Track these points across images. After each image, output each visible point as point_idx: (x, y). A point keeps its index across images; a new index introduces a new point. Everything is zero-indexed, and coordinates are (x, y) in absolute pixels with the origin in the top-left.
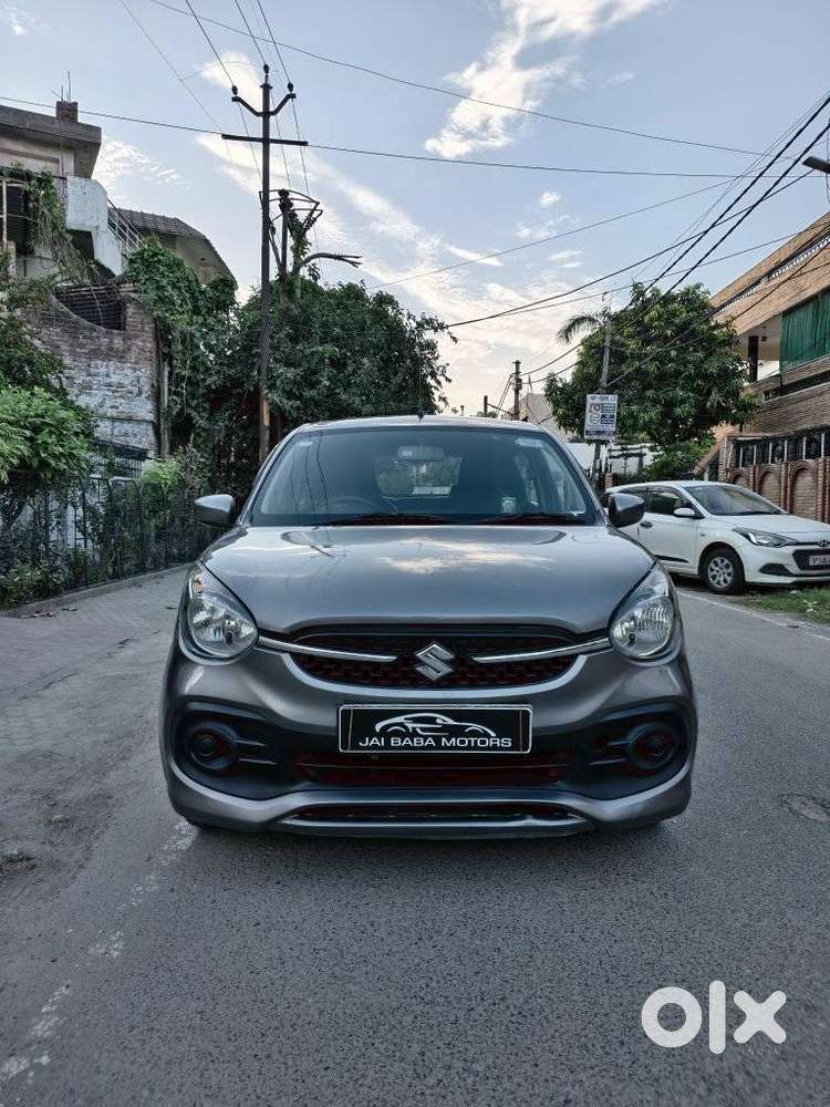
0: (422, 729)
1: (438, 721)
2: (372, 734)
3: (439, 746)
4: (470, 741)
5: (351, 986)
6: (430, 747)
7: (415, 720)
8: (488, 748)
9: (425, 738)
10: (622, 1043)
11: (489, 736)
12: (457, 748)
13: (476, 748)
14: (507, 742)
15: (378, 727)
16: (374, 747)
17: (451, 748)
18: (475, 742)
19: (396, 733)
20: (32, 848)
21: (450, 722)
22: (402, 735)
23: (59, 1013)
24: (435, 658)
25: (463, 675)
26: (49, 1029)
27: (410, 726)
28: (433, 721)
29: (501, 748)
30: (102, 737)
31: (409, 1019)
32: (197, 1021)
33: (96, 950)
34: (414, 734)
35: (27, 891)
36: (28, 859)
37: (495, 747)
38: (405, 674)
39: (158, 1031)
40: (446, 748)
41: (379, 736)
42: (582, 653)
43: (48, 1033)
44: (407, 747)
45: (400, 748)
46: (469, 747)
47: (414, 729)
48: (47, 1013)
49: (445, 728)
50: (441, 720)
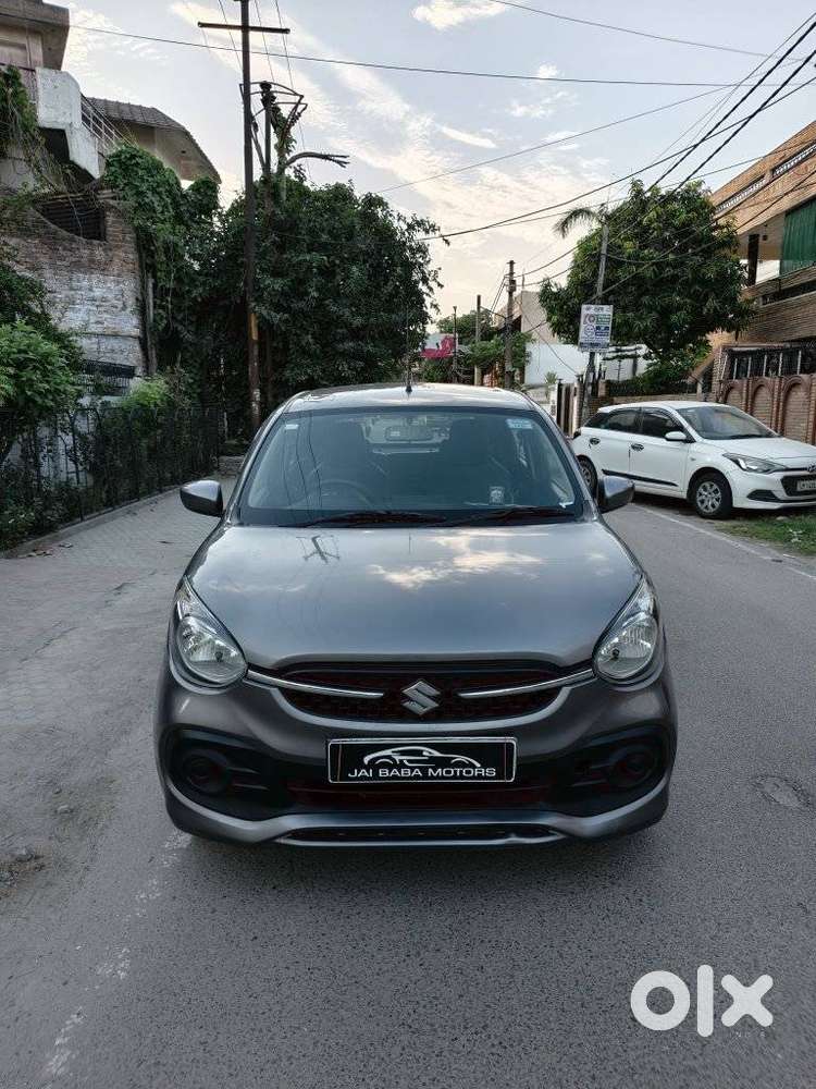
0: (409, 761)
1: (424, 753)
2: (361, 766)
3: (425, 776)
4: (455, 772)
5: (343, 1012)
6: (417, 777)
7: (403, 753)
8: (474, 777)
9: (412, 769)
10: (594, 1078)
11: (474, 767)
12: (443, 778)
13: (462, 777)
14: (491, 772)
15: (366, 760)
16: (363, 778)
17: (438, 777)
18: (461, 772)
19: (384, 765)
20: (40, 844)
21: (437, 754)
22: (390, 767)
23: (70, 1046)
24: (420, 695)
25: (449, 709)
26: (63, 1064)
27: (398, 758)
28: (420, 753)
29: (486, 778)
30: (103, 706)
31: (397, 1050)
32: (200, 1054)
33: (104, 970)
34: (402, 765)
35: (37, 898)
36: (37, 858)
37: (480, 777)
38: (393, 709)
39: (164, 1065)
40: (432, 777)
41: (367, 768)
42: (566, 685)
43: (62, 1069)
44: (395, 777)
45: (388, 778)
46: (455, 777)
47: (401, 761)
48: (60, 1046)
49: (432, 759)
50: (427, 752)
